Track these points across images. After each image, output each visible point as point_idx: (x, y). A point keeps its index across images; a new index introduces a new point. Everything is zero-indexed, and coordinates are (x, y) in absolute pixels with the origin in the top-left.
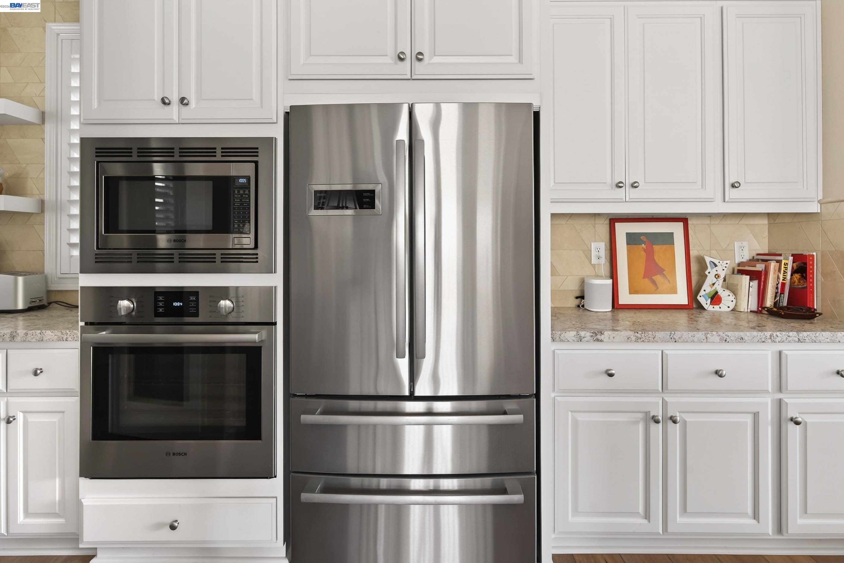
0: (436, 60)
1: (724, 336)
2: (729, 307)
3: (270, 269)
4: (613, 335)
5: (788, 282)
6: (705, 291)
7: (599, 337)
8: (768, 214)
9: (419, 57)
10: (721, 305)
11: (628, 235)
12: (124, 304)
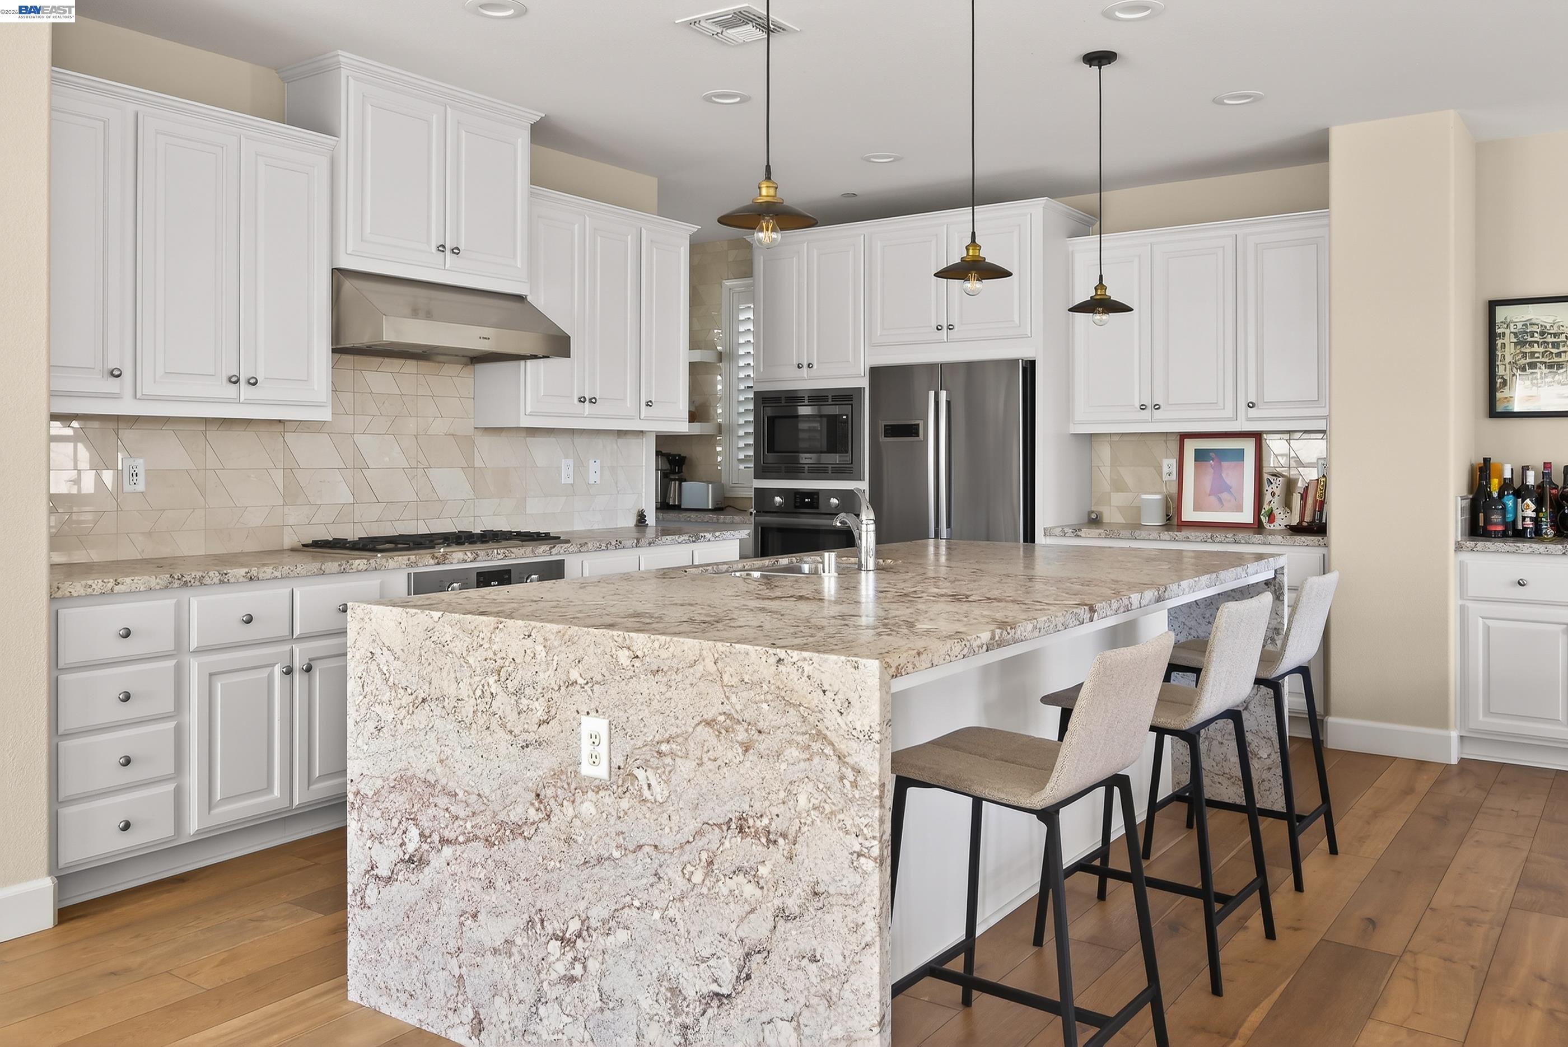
0: (962, 328)
2: (1280, 525)
3: (859, 478)
6: (1265, 509)
9: (950, 328)
10: (1275, 523)
11: (1197, 452)
12: (778, 499)
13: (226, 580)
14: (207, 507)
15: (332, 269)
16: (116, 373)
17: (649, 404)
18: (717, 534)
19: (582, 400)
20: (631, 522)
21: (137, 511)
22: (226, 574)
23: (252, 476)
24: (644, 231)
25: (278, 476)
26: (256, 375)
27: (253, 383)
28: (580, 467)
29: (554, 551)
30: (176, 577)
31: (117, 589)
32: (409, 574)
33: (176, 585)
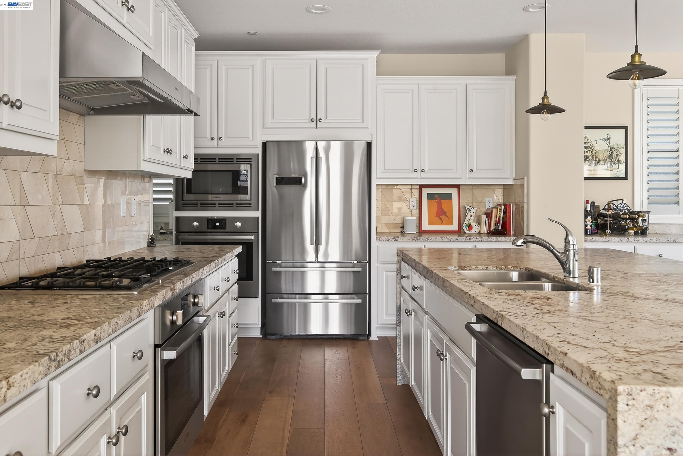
0: (327, 121)
1: (449, 238)
2: (476, 231)
3: (256, 210)
4: (403, 238)
5: (502, 218)
6: (465, 223)
7: (396, 239)
8: (503, 184)
9: (320, 120)
10: (472, 230)
11: (429, 194)
12: (196, 224)
13: (83, 349)
17: (185, 157)
19: (167, 151)
20: (146, 243)
22: (83, 341)
24: (183, 29)
27: (18, 106)
28: (128, 203)
33: (53, 369)
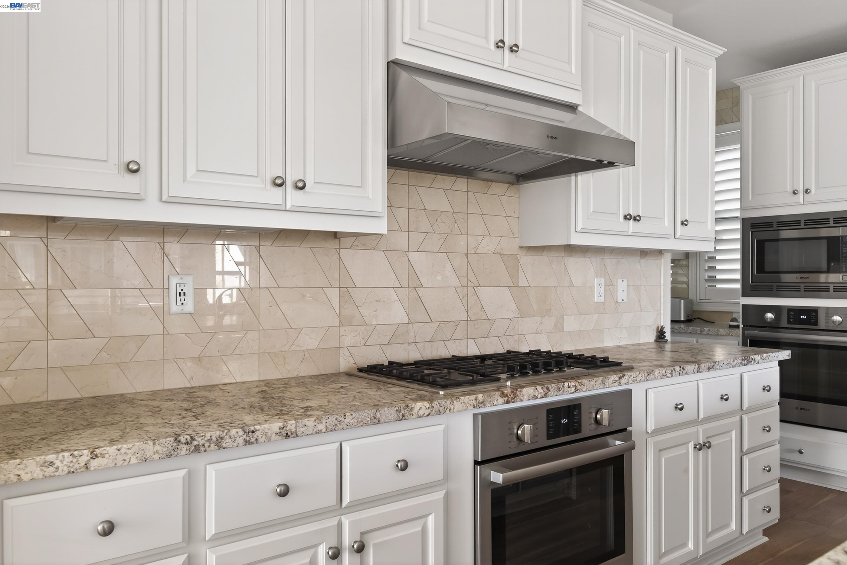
13: (253, 440)
14: (261, 328)
15: (388, 63)
16: (134, 167)
17: (684, 223)
18: (765, 355)
19: (627, 217)
20: (651, 337)
21: (186, 334)
22: (253, 432)
23: (308, 295)
24: (680, 51)
25: (334, 294)
26: (305, 175)
27: (301, 186)
28: (610, 286)
29: (623, 381)
30: (183, 440)
31: (94, 464)
32: (475, 416)
33: (183, 452)
